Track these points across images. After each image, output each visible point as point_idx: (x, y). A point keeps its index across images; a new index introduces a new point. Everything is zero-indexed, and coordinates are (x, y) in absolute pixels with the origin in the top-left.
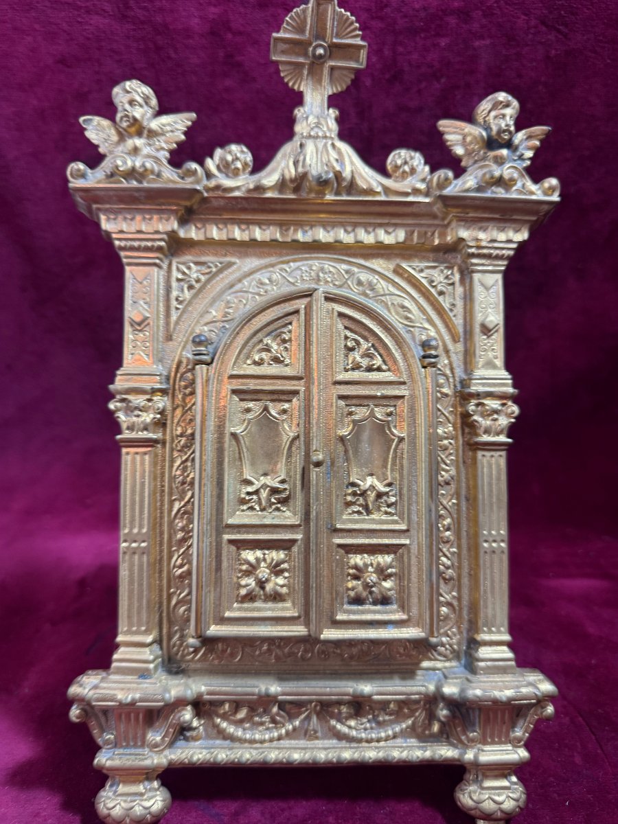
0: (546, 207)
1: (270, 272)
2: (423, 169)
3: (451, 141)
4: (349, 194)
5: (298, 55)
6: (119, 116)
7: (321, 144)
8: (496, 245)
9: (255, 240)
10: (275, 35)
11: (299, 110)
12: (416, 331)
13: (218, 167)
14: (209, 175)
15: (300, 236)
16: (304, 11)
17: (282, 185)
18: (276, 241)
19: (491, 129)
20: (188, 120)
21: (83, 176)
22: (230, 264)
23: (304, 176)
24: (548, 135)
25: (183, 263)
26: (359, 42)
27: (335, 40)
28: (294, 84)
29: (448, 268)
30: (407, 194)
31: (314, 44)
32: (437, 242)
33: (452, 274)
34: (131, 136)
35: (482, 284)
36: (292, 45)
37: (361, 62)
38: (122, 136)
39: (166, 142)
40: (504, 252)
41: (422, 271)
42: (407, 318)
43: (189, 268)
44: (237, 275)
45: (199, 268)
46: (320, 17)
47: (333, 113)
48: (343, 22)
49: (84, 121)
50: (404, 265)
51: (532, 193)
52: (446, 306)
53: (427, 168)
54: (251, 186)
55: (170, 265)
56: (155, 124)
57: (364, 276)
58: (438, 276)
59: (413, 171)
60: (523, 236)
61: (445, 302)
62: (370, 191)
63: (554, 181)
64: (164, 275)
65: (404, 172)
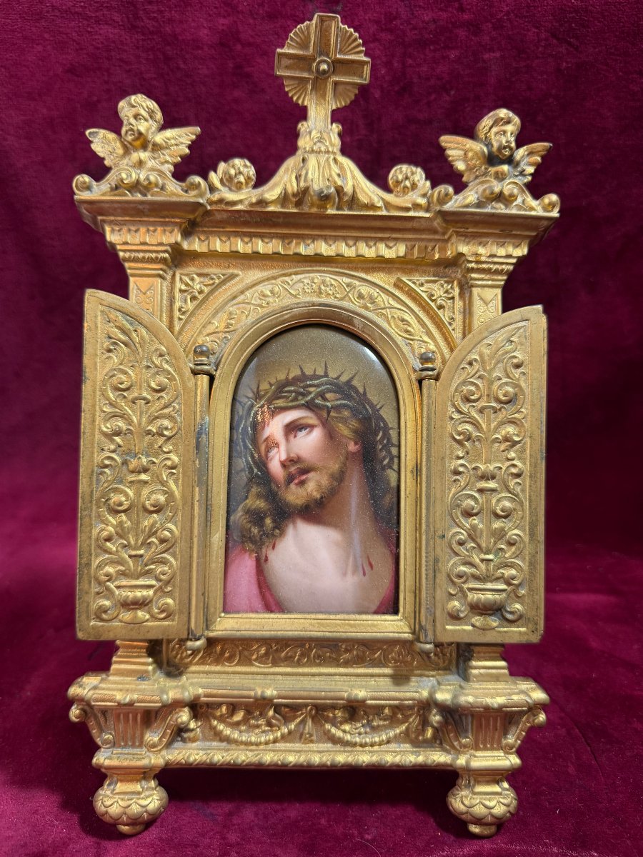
0: (545, 223)
1: (272, 284)
2: (424, 184)
3: (453, 156)
4: (350, 208)
5: (302, 70)
6: (124, 130)
7: (323, 158)
8: (496, 260)
9: (258, 253)
10: (279, 50)
11: (302, 125)
12: (416, 344)
13: (221, 181)
14: (212, 189)
15: (302, 250)
16: (308, 27)
17: (284, 199)
18: (278, 254)
19: (492, 146)
20: (192, 134)
21: (89, 188)
22: (233, 276)
23: (306, 191)
24: (549, 150)
25: (187, 275)
26: (363, 58)
27: (338, 56)
28: (298, 98)
29: (447, 282)
30: (408, 209)
31: (318, 60)
32: (437, 256)
33: (452, 288)
34: (136, 149)
35: (481, 299)
36: (296, 61)
37: (365, 77)
38: (127, 150)
39: (170, 156)
40: (504, 266)
41: (422, 285)
42: (407, 331)
43: (192, 279)
44: (240, 287)
45: (202, 279)
46: (323, 32)
47: (336, 128)
48: (347, 39)
49: (90, 133)
50: (404, 279)
51: (532, 209)
52: (446, 320)
53: (428, 183)
54: (254, 200)
55: (174, 276)
56: (159, 138)
57: (365, 289)
58: (438, 290)
59: (414, 186)
60: (522, 251)
61: (444, 316)
62: (372, 207)
63: (554, 197)
64: (167, 286)
65: (405, 187)
